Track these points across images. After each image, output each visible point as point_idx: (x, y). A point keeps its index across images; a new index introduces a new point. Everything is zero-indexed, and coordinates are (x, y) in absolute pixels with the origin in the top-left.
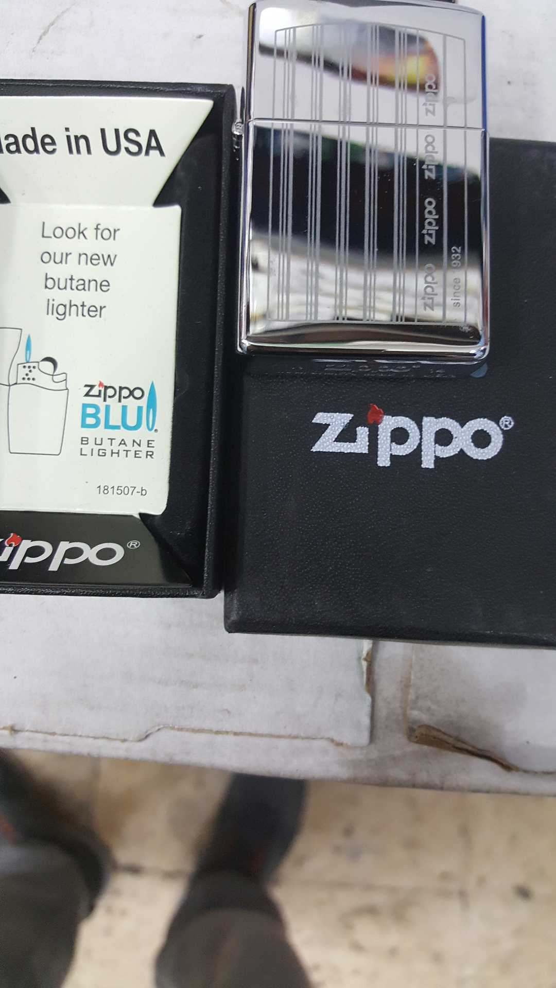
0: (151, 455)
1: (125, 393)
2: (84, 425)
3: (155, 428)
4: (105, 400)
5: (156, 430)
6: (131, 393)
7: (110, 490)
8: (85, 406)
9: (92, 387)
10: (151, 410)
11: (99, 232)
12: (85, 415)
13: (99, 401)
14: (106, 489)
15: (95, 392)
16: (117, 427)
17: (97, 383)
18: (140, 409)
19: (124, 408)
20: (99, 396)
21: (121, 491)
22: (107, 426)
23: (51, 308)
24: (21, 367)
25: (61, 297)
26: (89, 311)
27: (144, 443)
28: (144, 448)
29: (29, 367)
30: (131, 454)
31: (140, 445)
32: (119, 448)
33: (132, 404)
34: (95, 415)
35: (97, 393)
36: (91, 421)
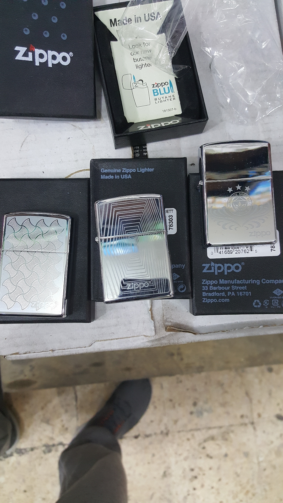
0: (174, 99)
1: (163, 84)
2: (154, 95)
4: (158, 87)
5: (174, 92)
6: (165, 84)
7: (166, 111)
8: (153, 90)
9: (154, 85)
10: (172, 87)
12: (154, 93)
13: (157, 88)
15: (155, 86)
16: (164, 94)
17: (155, 83)
18: (168, 87)
19: (164, 88)
20: (157, 87)
21: (169, 110)
22: (161, 94)
23: (137, 67)
24: (133, 84)
25: (139, 63)
26: (148, 65)
27: (172, 96)
28: (172, 98)
29: (136, 83)
30: (169, 100)
31: (171, 97)
32: (165, 99)
33: (166, 87)
34: (157, 92)
35: (156, 86)
36: (156, 94)
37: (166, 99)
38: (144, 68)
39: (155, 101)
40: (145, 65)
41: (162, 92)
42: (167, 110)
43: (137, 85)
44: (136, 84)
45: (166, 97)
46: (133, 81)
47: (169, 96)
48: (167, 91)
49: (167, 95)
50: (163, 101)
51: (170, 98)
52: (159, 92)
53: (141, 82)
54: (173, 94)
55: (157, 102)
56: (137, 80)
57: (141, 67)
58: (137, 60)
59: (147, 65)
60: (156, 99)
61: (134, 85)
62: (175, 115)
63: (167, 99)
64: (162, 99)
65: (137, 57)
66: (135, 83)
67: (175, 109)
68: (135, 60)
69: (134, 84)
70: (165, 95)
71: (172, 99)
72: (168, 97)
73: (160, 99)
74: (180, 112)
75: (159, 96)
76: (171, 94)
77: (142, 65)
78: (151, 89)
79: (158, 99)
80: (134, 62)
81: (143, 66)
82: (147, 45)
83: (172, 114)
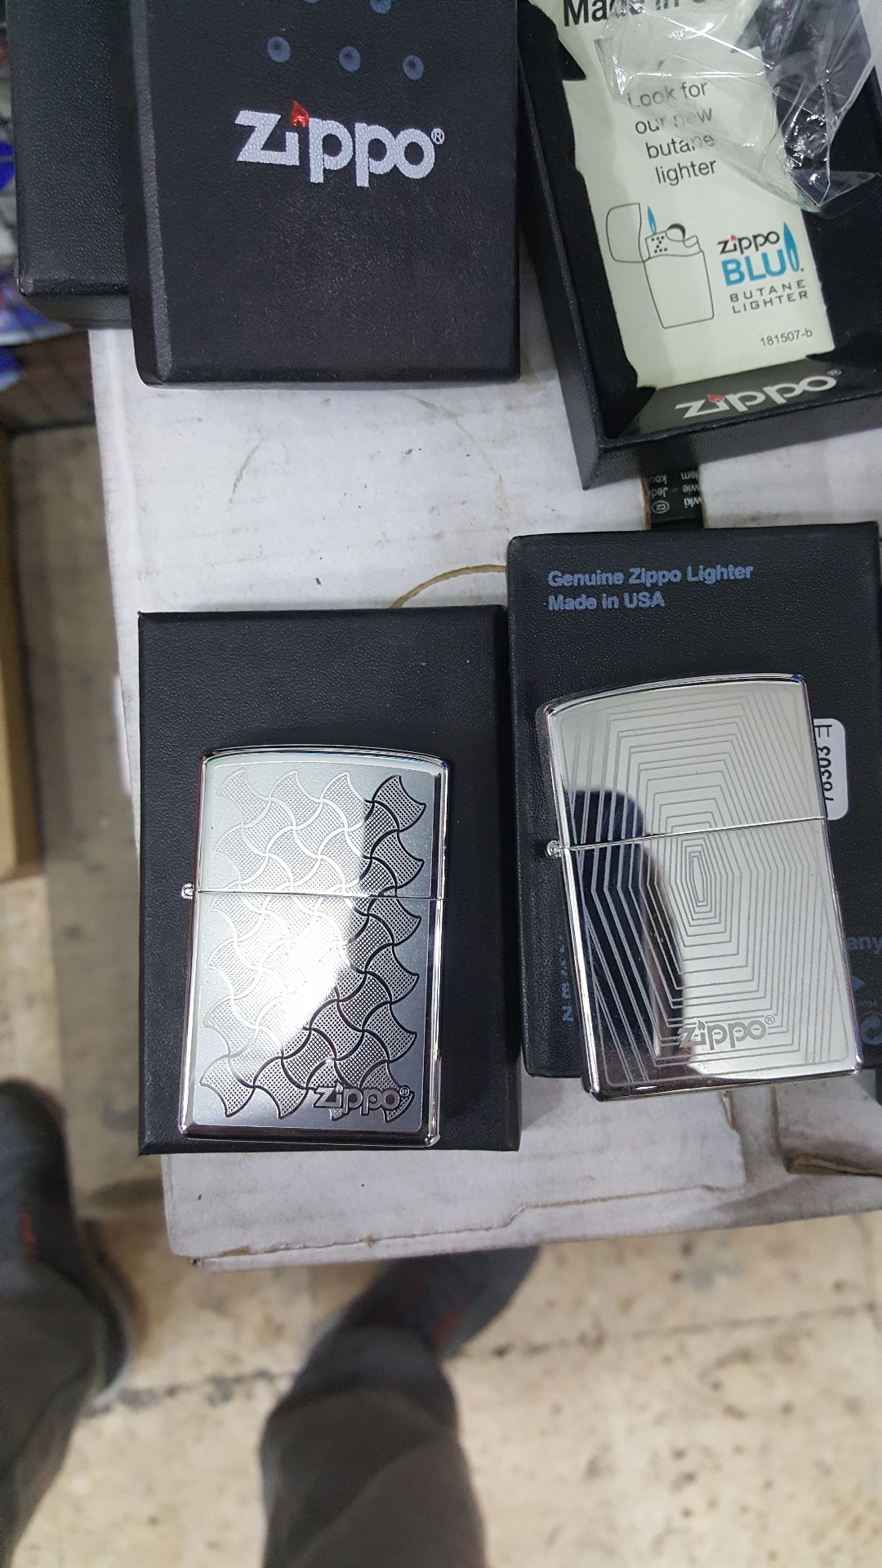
0: (805, 295)
1: (760, 240)
2: (729, 282)
3: (801, 267)
4: (742, 252)
5: (802, 270)
6: (767, 239)
7: (775, 340)
8: (725, 264)
9: (726, 243)
10: (792, 252)
11: (687, 90)
12: (727, 273)
13: (737, 255)
14: (770, 339)
15: (730, 246)
16: (763, 276)
17: (729, 238)
18: (780, 252)
19: (765, 256)
20: (735, 249)
22: (753, 278)
23: (662, 176)
24: (649, 240)
25: (668, 162)
26: (700, 169)
27: (794, 286)
28: (795, 290)
29: (658, 238)
30: (785, 299)
31: (790, 288)
32: (770, 296)
33: (771, 250)
34: (737, 269)
35: (733, 248)
36: (734, 276)
37: (774, 295)
38: (686, 181)
39: (733, 304)
40: (691, 169)
41: (759, 269)
42: (779, 336)
43: (661, 246)
44: (660, 242)
45: (773, 290)
46: (647, 231)
47: (784, 286)
48: (775, 266)
49: (778, 282)
50: (761, 304)
51: (788, 291)
52: (744, 268)
53: (678, 232)
54: (799, 275)
55: (738, 305)
56: (661, 226)
57: (677, 177)
58: (659, 150)
59: (696, 168)
60: (734, 298)
61: (653, 245)
62: (808, 356)
63: (778, 294)
64: (757, 296)
65: (662, 137)
66: (655, 237)
67: (808, 333)
68: (653, 151)
69: (653, 240)
70: (769, 281)
71: (794, 297)
72: (779, 288)
73: (748, 295)
74: (824, 342)
75: (748, 285)
76: (790, 276)
77: (681, 170)
78: (715, 258)
79: (741, 296)
80: (650, 156)
81: (684, 171)
82: (694, 91)
83: (797, 351)
